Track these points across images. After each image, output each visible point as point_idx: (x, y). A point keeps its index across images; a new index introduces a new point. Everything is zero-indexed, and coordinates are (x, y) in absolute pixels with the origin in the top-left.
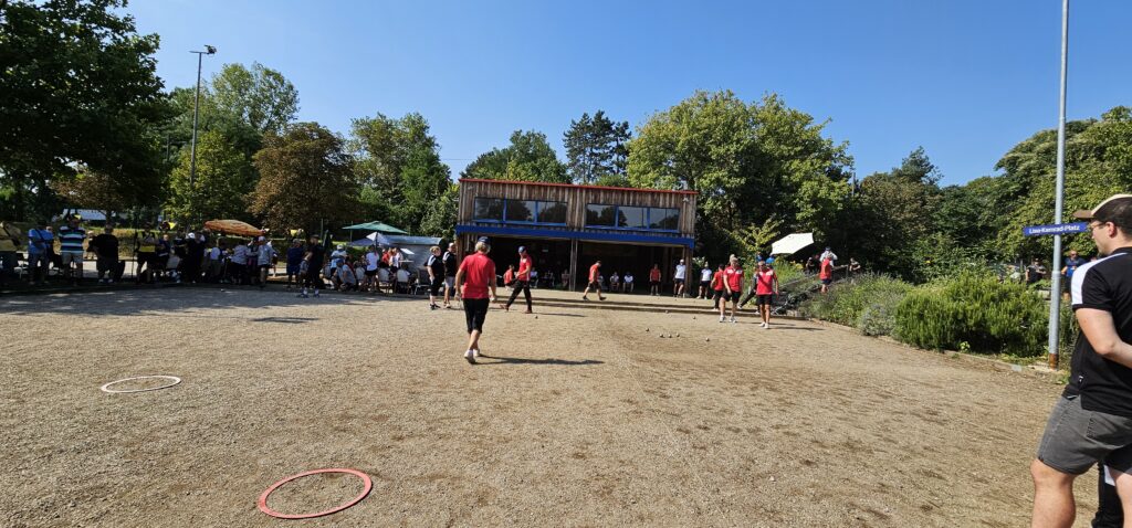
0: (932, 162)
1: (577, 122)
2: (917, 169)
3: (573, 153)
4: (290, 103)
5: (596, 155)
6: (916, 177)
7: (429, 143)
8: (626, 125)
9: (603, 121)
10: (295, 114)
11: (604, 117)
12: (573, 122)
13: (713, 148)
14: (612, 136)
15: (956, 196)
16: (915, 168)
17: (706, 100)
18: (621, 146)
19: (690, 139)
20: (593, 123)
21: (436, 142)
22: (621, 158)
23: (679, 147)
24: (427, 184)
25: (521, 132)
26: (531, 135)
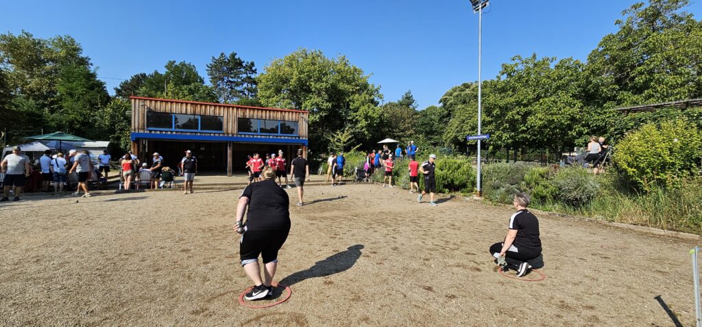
0: (414, 98)
1: (217, 58)
2: (408, 101)
3: (214, 79)
5: (232, 82)
6: (408, 105)
7: (83, 62)
8: (253, 64)
9: (236, 60)
11: (237, 57)
12: (214, 58)
13: (313, 84)
14: (243, 70)
17: (306, 55)
18: (250, 78)
19: (299, 78)
20: (229, 60)
21: (90, 62)
22: (250, 85)
23: (292, 82)
24: (87, 97)
25: (174, 62)
26: (183, 64)
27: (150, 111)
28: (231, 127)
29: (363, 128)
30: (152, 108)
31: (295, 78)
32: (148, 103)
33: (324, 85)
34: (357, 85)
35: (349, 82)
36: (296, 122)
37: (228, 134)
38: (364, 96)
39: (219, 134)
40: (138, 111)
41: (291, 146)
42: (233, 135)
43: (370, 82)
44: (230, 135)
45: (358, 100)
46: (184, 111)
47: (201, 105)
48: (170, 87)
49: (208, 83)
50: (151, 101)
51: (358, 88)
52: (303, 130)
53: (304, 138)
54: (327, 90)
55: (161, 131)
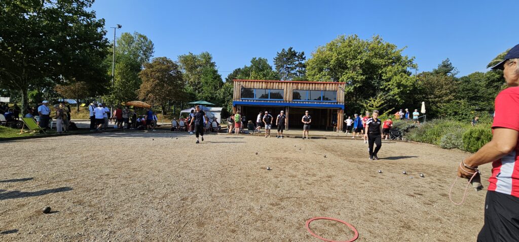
0: (453, 65)
1: (280, 53)
3: (278, 67)
4: (150, 49)
5: (288, 68)
6: (446, 73)
7: (212, 65)
8: (303, 53)
9: (292, 52)
10: (152, 54)
11: (292, 50)
12: (278, 53)
13: (349, 62)
14: (296, 58)
15: (466, 81)
16: (445, 69)
17: (344, 40)
18: (301, 63)
19: (337, 58)
20: (287, 53)
21: (215, 64)
22: (300, 69)
23: (332, 62)
24: (213, 83)
25: (255, 58)
26: (260, 59)
27: (243, 88)
28: (288, 97)
29: (395, 95)
30: (244, 86)
31: (334, 58)
32: (242, 83)
33: (358, 62)
34: (390, 59)
35: (382, 57)
36: (335, 92)
37: (286, 101)
38: (396, 67)
39: (281, 101)
40: (236, 88)
41: (330, 110)
42: (289, 101)
43: (403, 55)
44: (288, 102)
45: (391, 71)
46: (261, 87)
47: (271, 82)
48: (253, 74)
49: (274, 69)
50: (243, 81)
51: (391, 61)
52: (341, 97)
53: (341, 104)
54: (361, 66)
55: (248, 100)
